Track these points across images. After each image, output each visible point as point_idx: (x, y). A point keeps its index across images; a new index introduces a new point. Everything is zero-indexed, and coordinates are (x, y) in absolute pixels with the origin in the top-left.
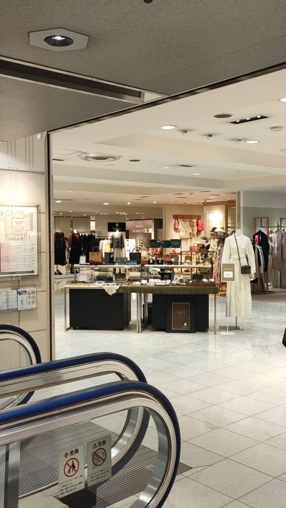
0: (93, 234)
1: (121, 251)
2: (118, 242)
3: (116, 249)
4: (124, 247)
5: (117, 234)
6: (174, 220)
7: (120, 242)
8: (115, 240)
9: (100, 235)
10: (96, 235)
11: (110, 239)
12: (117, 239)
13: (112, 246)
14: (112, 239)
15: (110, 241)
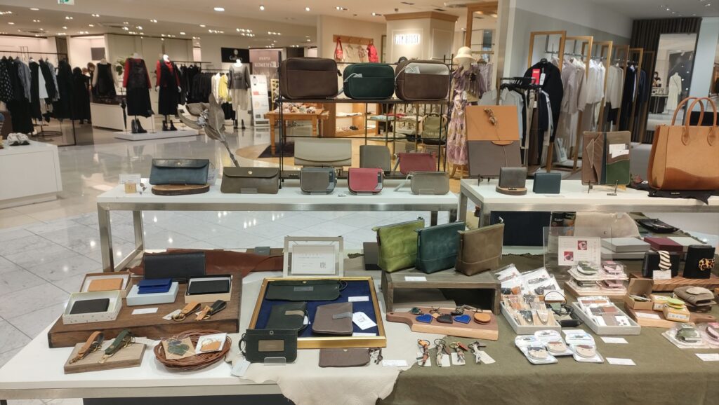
0: (198, 65)
1: (246, 94)
2: (240, 79)
3: (237, 91)
4: (249, 86)
5: (238, 65)
6: (335, 44)
7: (243, 78)
8: (235, 75)
9: (209, 68)
10: (203, 67)
11: (227, 74)
12: (239, 74)
13: (230, 85)
14: (231, 74)
15: (226, 78)
